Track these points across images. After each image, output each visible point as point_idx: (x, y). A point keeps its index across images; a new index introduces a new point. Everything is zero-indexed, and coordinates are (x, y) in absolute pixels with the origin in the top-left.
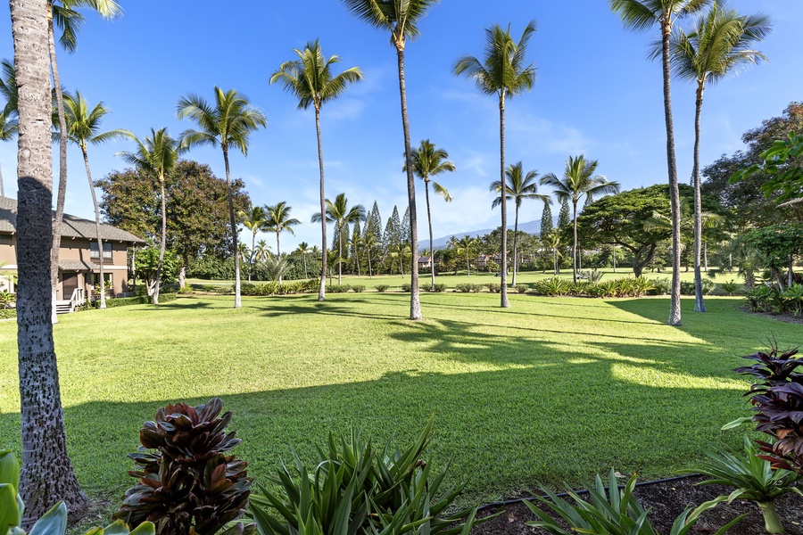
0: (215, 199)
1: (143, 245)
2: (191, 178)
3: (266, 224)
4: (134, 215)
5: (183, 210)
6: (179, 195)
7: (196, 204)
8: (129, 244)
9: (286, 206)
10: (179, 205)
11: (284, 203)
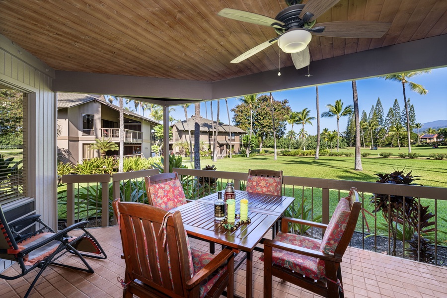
0: (275, 110)
1: (246, 133)
2: (265, 103)
3: (297, 121)
4: (243, 121)
5: (261, 117)
6: (260, 111)
7: (266, 114)
8: (240, 133)
9: (308, 110)
10: (259, 115)
11: (307, 109)
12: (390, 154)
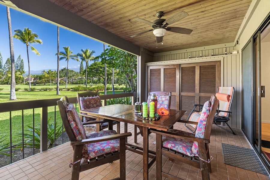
12: (19, 89)
